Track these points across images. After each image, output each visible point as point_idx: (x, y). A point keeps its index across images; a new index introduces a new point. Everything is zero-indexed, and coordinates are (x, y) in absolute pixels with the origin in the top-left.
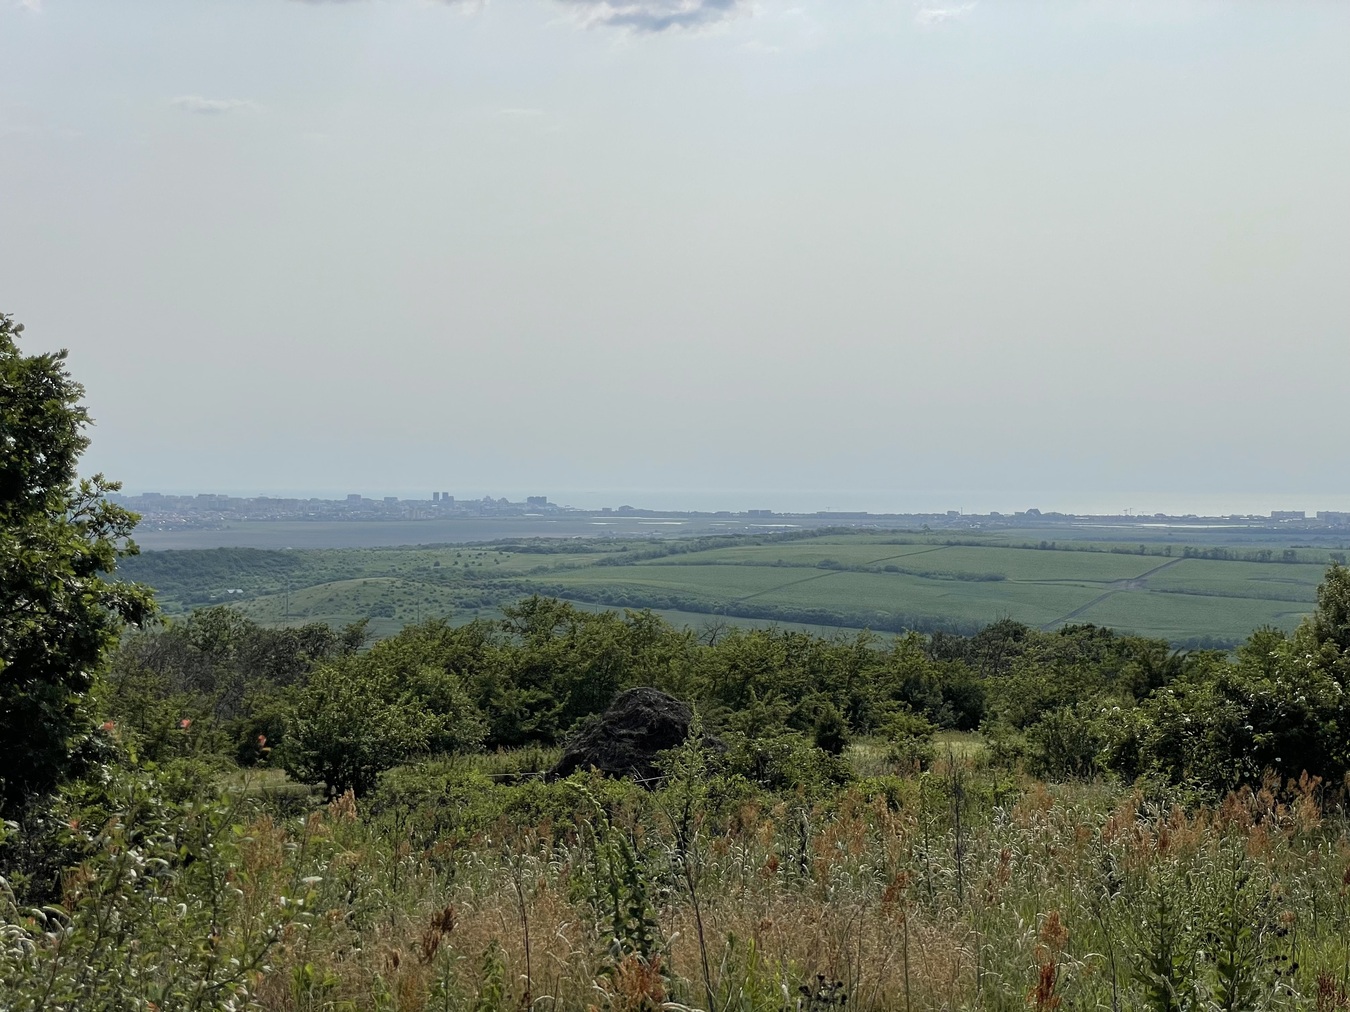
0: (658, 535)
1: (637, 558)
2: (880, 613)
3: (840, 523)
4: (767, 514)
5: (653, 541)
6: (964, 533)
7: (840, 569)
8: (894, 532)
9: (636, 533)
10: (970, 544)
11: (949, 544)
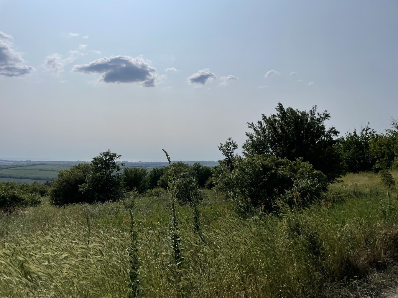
0: (7, 165)
1: (3, 169)
2: (50, 178)
3: (43, 163)
4: (30, 161)
5: (6, 166)
6: (66, 164)
7: (43, 170)
8: (53, 164)
9: (3, 164)
10: (66, 166)
11: (63, 166)
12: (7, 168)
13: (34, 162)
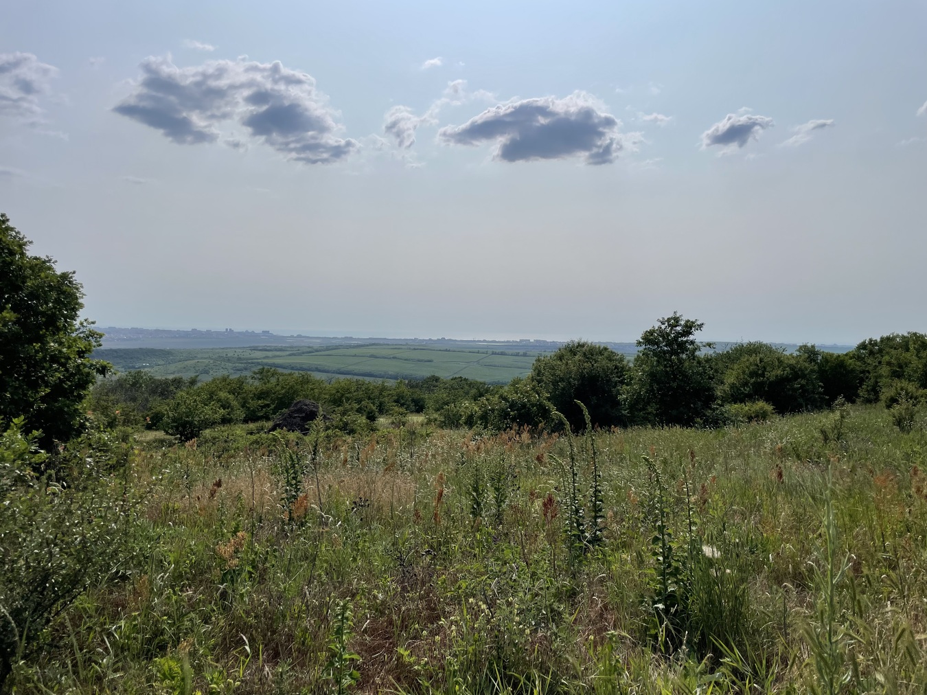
0: (311, 345)
1: (303, 353)
2: (390, 373)
3: (377, 342)
4: (351, 338)
5: (309, 347)
6: (419, 346)
7: (376, 357)
8: (396, 345)
9: (303, 344)
10: (421, 349)
11: (415, 349)
12: (311, 351)
13: (359, 339)
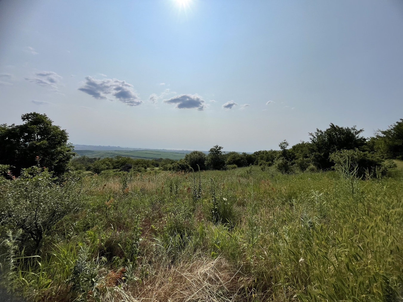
2: (150, 157)
3: (147, 150)
6: (158, 151)
7: (147, 153)
12: (131, 152)
13: (143, 149)
